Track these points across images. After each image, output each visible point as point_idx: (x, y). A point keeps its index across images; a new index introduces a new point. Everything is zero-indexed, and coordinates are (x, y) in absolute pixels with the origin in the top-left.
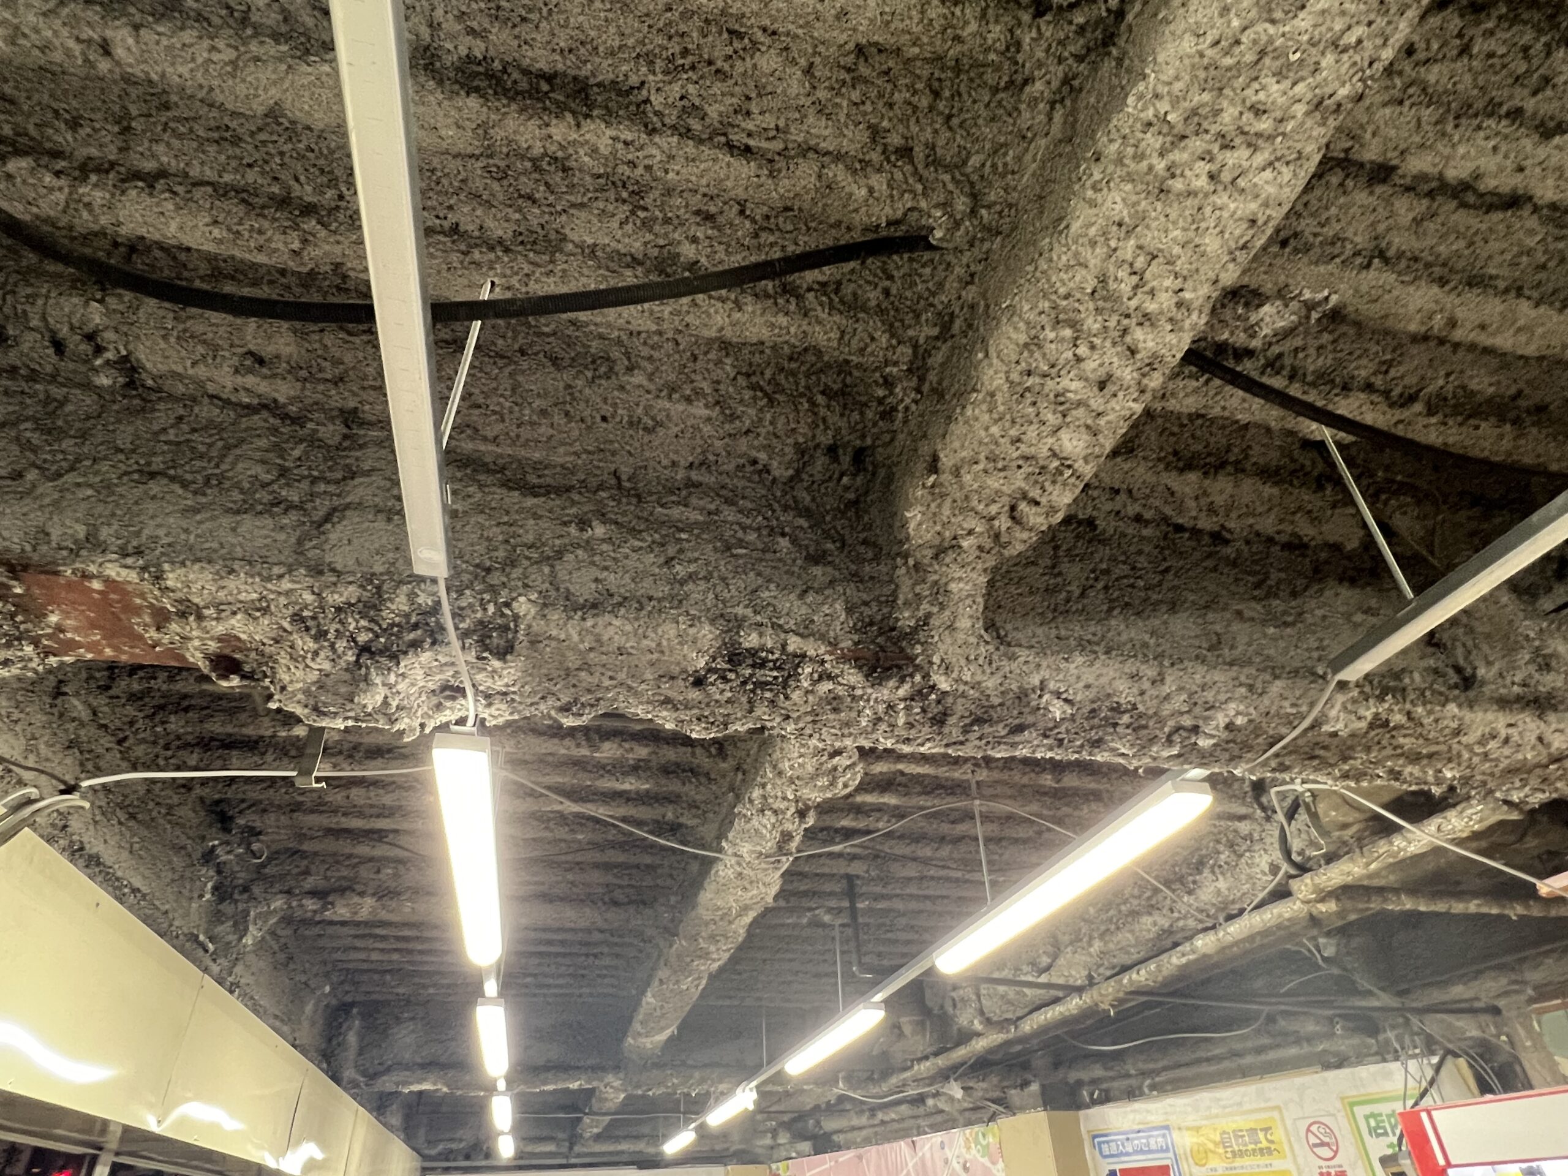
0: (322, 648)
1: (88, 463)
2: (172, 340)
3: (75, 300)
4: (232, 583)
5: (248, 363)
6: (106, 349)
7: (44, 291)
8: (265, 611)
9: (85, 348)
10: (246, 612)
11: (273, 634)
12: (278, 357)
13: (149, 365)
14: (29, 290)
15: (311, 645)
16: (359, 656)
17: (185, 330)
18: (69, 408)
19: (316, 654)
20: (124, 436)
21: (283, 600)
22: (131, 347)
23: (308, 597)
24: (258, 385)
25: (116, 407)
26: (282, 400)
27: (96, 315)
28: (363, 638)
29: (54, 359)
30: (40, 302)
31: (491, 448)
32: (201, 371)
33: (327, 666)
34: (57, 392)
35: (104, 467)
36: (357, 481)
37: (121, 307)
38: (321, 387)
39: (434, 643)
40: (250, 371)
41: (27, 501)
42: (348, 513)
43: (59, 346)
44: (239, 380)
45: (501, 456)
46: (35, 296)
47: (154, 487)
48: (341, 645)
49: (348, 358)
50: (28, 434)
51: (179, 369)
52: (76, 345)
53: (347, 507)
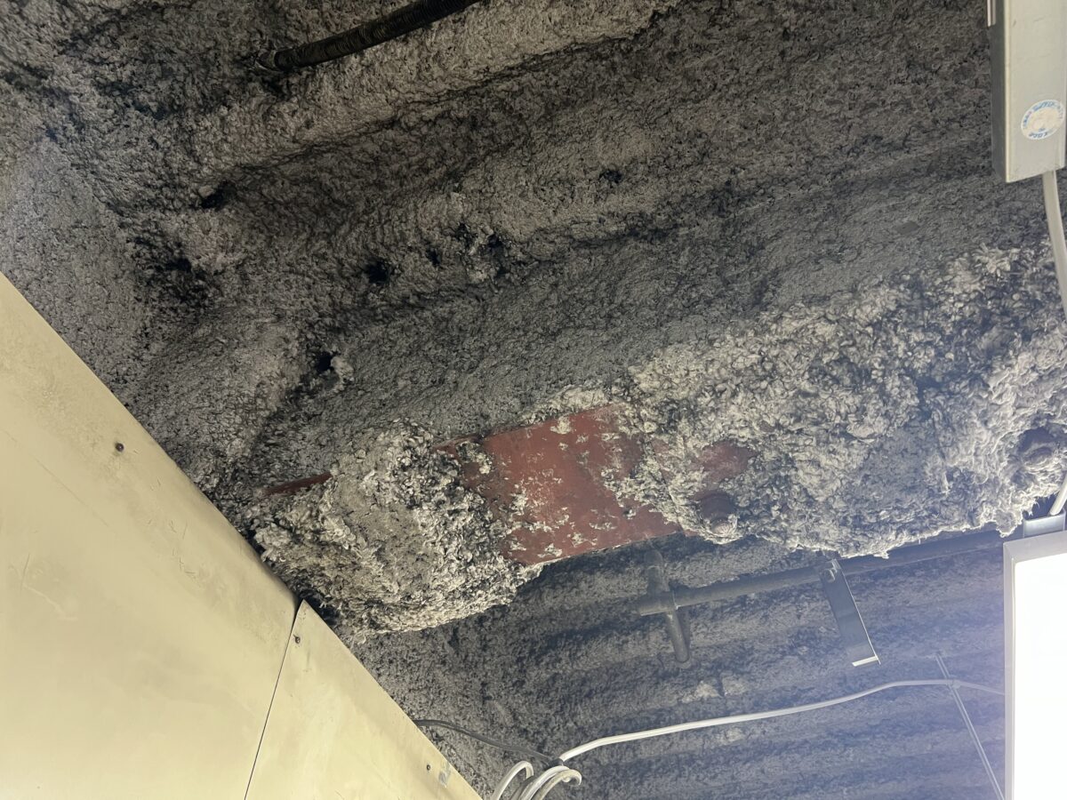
0: (866, 399)
1: (494, 348)
2: (530, 194)
3: (439, 200)
4: (721, 353)
5: (605, 185)
6: (475, 236)
7: (411, 206)
8: (771, 376)
9: (457, 245)
10: (748, 389)
11: (789, 409)
12: (634, 160)
13: (516, 233)
14: (400, 212)
15: (852, 400)
16: (920, 395)
17: (538, 179)
18: (458, 317)
19: (861, 411)
20: (514, 315)
21: (791, 351)
22: (496, 221)
23: (825, 330)
24: (623, 202)
25: (495, 300)
26: (649, 210)
27: (458, 205)
28: (922, 360)
29: (434, 272)
30: (411, 216)
31: (902, 156)
32: (565, 215)
33: (880, 426)
34: (442, 311)
35: (509, 345)
36: (769, 247)
37: (477, 186)
38: (685, 176)
39: (1026, 337)
40: (611, 191)
41: (455, 396)
42: (784, 275)
43: (434, 257)
44: (602, 206)
45: (918, 160)
46: (405, 214)
47: (564, 340)
48: (893, 384)
49: (706, 125)
50: (433, 352)
51: (543, 224)
52: (450, 246)
53: (776, 272)
